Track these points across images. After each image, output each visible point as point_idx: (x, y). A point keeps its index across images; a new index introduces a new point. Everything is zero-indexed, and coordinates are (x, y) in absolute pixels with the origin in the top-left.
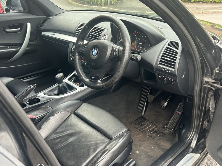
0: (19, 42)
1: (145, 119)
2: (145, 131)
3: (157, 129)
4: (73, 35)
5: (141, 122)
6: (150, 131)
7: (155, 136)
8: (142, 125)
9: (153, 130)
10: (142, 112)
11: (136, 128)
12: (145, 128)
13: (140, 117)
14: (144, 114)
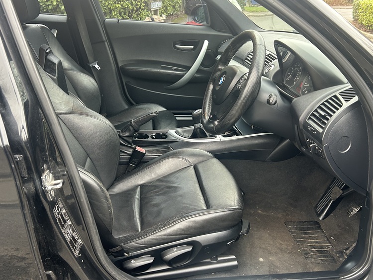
0: (188, 65)
1: (319, 227)
2: (302, 242)
3: (328, 250)
4: (242, 63)
5: (309, 229)
6: (314, 247)
7: (314, 256)
8: (306, 233)
9: (321, 247)
10: (320, 215)
11: (291, 232)
12: (308, 239)
13: (311, 221)
14: (323, 219)
